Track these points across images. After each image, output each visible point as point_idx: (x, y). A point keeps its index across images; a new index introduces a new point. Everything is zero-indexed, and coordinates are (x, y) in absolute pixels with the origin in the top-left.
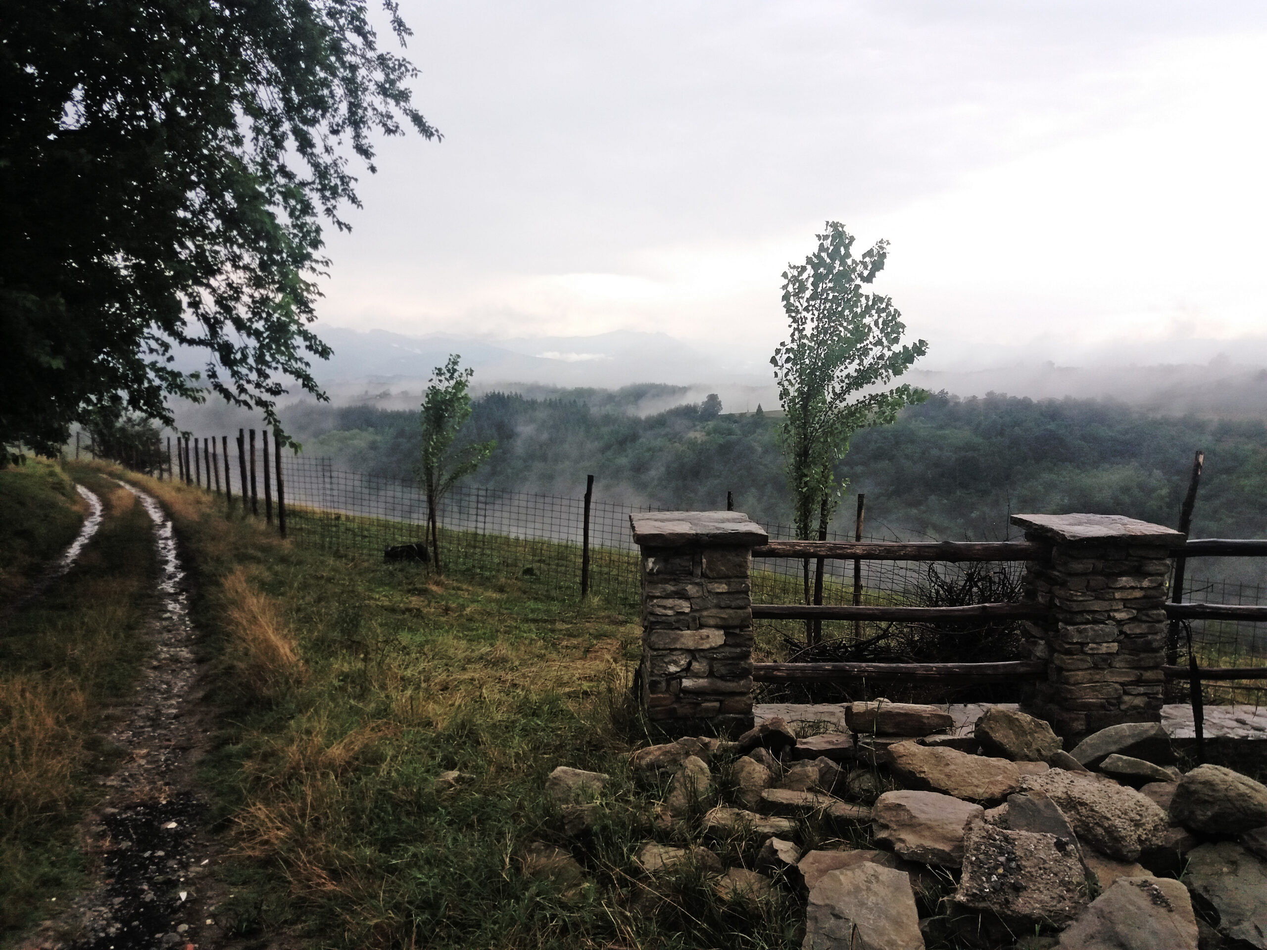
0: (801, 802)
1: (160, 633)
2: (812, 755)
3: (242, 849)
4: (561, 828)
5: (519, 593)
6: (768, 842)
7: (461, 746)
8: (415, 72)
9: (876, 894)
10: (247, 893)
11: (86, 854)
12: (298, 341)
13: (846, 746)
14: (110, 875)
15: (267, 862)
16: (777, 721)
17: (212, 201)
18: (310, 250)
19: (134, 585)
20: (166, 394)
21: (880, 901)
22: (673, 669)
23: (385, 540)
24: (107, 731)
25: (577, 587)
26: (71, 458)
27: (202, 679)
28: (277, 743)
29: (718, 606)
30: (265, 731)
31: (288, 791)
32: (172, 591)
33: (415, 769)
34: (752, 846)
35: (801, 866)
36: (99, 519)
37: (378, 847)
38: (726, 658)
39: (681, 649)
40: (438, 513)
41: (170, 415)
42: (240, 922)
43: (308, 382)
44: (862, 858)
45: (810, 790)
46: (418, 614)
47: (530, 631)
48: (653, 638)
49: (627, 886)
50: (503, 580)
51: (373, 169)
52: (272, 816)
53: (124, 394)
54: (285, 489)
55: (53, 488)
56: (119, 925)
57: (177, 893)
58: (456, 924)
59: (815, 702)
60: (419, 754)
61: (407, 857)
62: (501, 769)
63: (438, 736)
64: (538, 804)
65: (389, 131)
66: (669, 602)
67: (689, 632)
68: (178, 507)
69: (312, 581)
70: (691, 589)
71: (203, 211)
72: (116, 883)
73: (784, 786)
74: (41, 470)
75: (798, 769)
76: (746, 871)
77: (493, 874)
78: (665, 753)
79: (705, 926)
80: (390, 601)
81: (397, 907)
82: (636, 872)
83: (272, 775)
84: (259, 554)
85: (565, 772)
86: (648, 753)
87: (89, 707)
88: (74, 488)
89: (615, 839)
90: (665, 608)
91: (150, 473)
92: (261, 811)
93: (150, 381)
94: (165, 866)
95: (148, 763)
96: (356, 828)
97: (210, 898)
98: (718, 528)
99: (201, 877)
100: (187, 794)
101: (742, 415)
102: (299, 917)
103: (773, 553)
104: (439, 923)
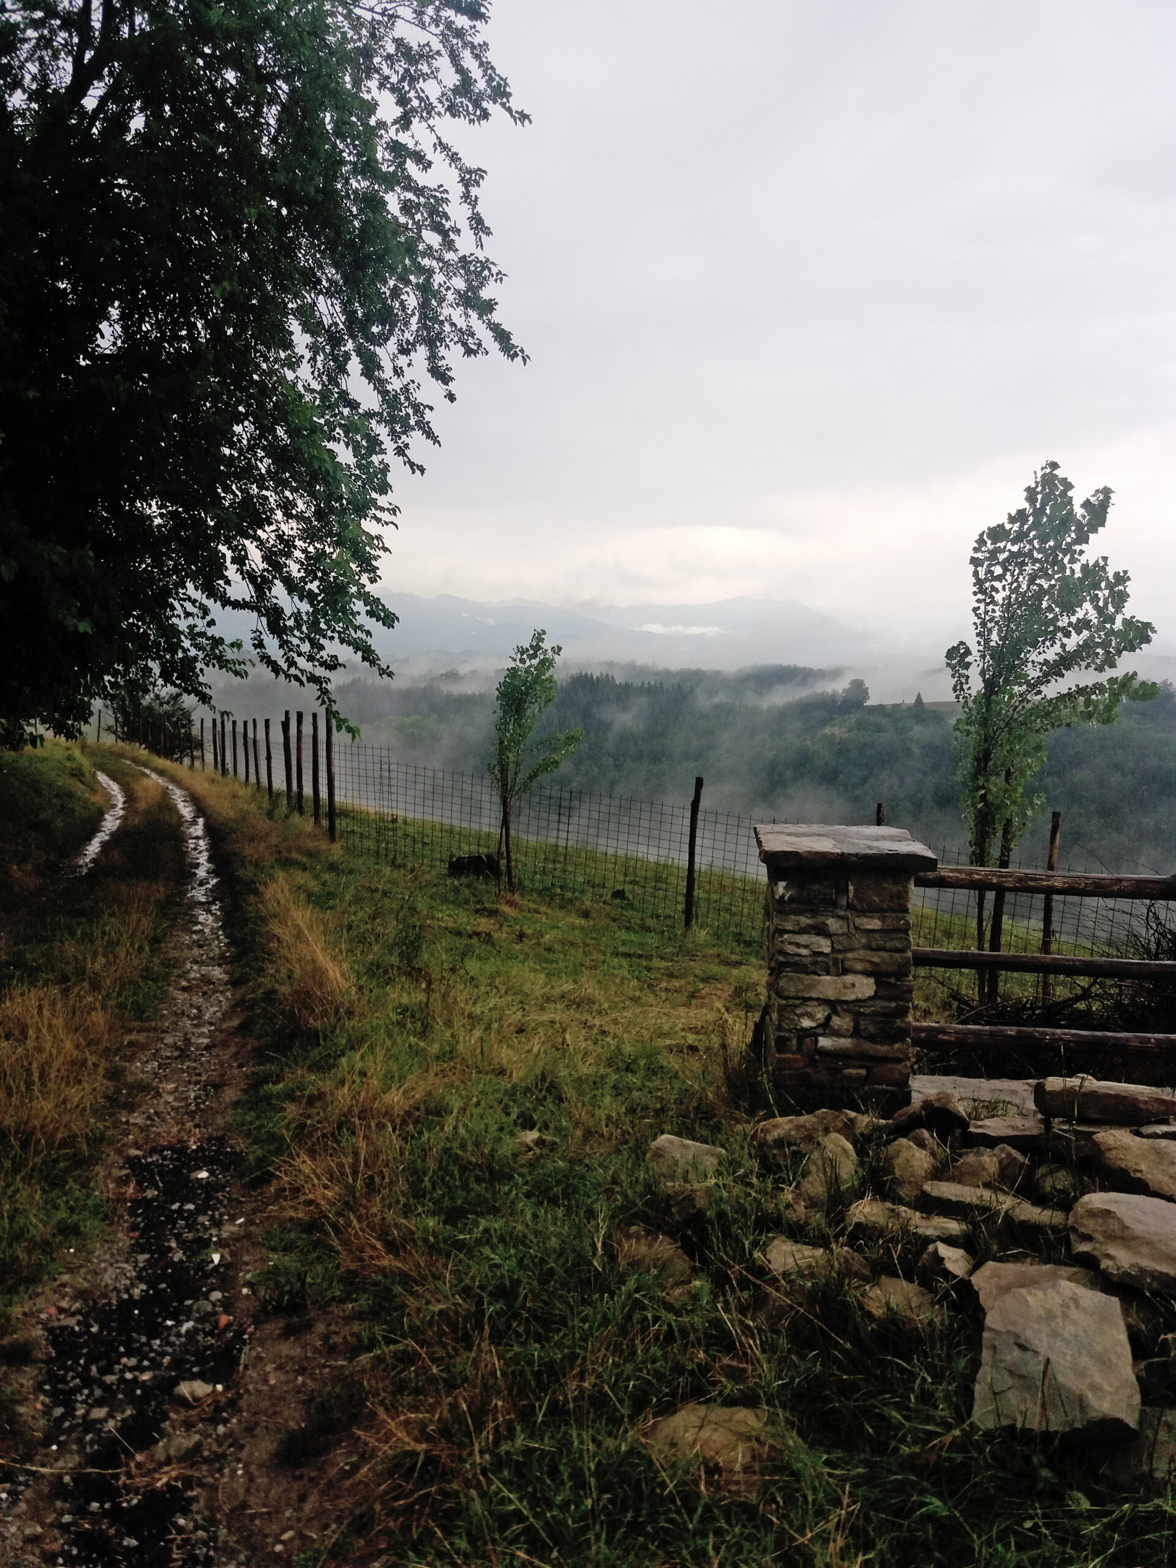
0: (975, 1201)
1: (190, 948)
2: (991, 1142)
3: (282, 1208)
4: (667, 1211)
5: (608, 921)
6: (931, 1248)
7: (541, 1101)
8: (500, 277)
9: (1075, 1323)
10: (290, 1261)
11: (108, 1200)
12: (359, 606)
13: (1035, 1132)
14: (134, 1227)
15: (311, 1226)
16: (944, 1097)
17: (262, 436)
18: (374, 495)
19: (161, 891)
20: (203, 666)
21: (1080, 1332)
22: (806, 1023)
23: (449, 849)
24: (131, 1059)
25: (680, 917)
26: (91, 740)
27: (237, 1005)
28: (327, 1086)
29: (868, 947)
30: (310, 1069)
31: (338, 1142)
32: (203, 899)
33: (487, 1126)
34: (910, 1252)
35: (974, 1279)
36: (121, 813)
37: (443, 1218)
38: (875, 1014)
39: (818, 999)
40: (512, 818)
41: (208, 691)
42: (281, 1295)
43: (368, 655)
44: (1055, 1276)
45: (987, 1185)
46: (487, 938)
47: (621, 967)
48: (782, 983)
49: (748, 1289)
50: (588, 903)
51: (451, 397)
52: (318, 1171)
53: (155, 666)
54: (337, 784)
55: (73, 775)
56: (144, 1287)
57: (208, 1255)
58: (536, 1319)
59: (990, 1076)
60: (491, 1107)
61: (477, 1233)
62: (588, 1134)
63: (514, 1087)
64: (637, 1179)
65: (469, 352)
66: (803, 939)
67: (828, 978)
68: (211, 802)
69: (365, 894)
70: (833, 924)
71: (251, 448)
72: (141, 1237)
73: (952, 1179)
74: (59, 754)
75: (971, 1158)
76: (904, 1283)
77: (582, 1261)
78: (798, 1128)
79: (848, 1346)
80: (455, 921)
81: (466, 1292)
82: (761, 1271)
83: (319, 1122)
84: (305, 859)
85: (670, 1142)
86: (776, 1126)
87: (111, 1030)
88: (94, 776)
89: (735, 1229)
90: (798, 945)
91: (180, 760)
92: (305, 1164)
93: (185, 651)
94: (195, 1222)
95: (176, 1099)
96: (417, 1192)
97: (247, 1264)
98: (869, 847)
99: (237, 1239)
100: (221, 1140)
101: (895, 706)
102: (349, 1294)
103: (942, 883)
104: (516, 1316)
